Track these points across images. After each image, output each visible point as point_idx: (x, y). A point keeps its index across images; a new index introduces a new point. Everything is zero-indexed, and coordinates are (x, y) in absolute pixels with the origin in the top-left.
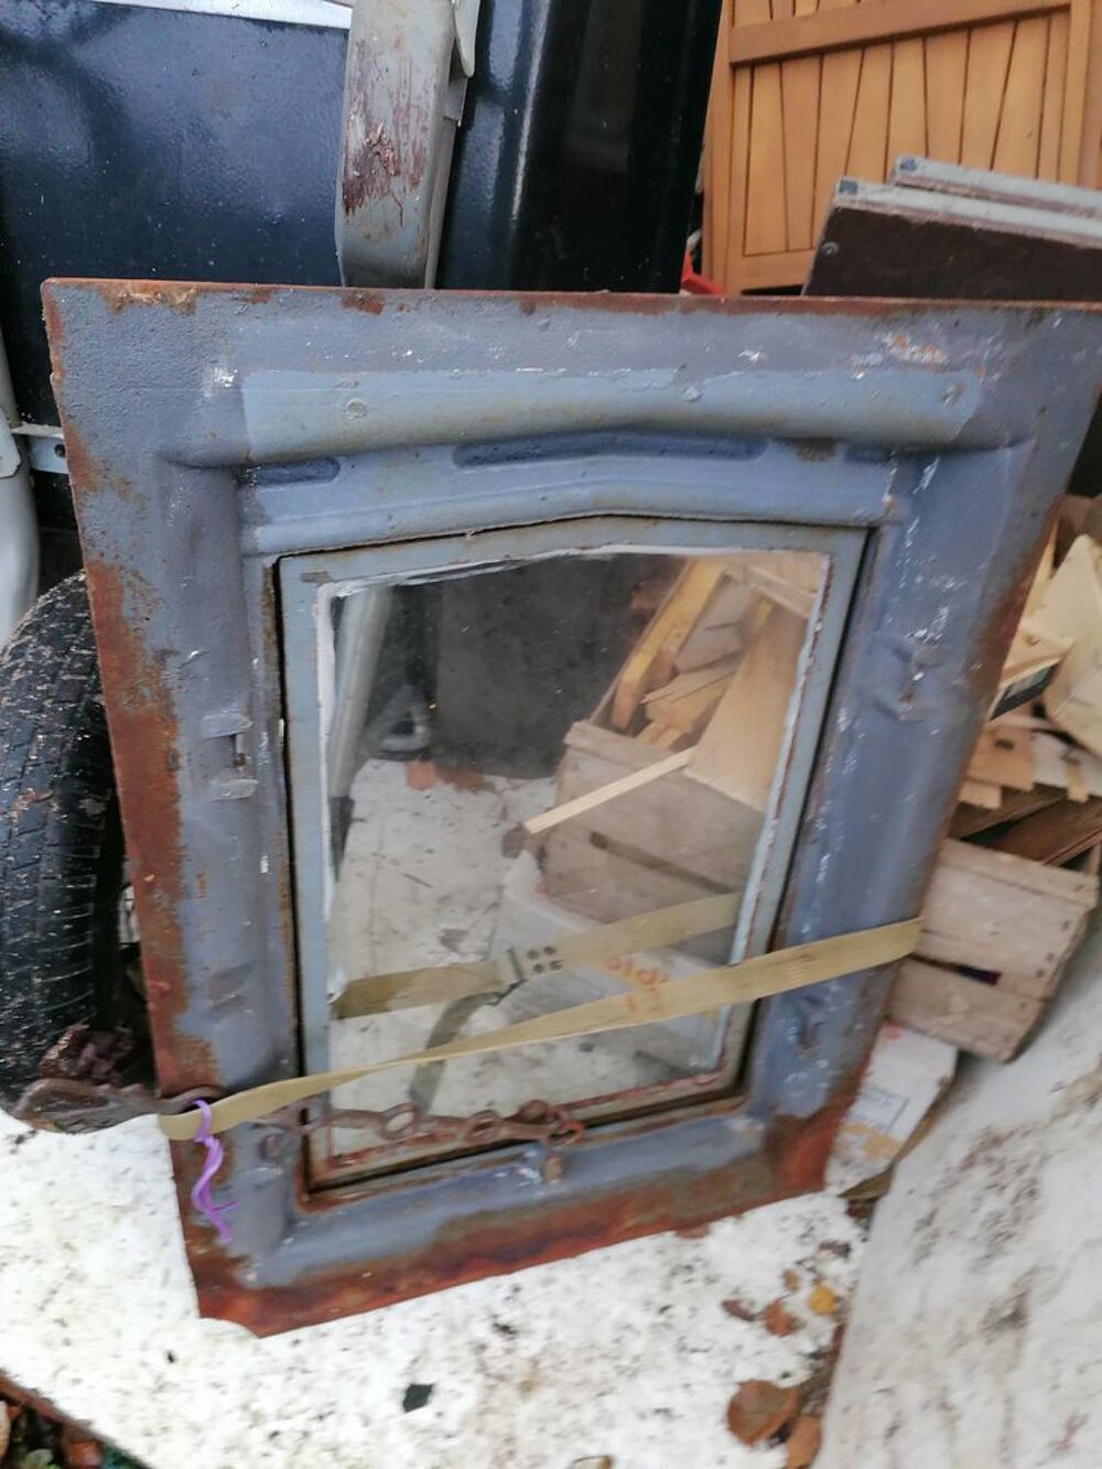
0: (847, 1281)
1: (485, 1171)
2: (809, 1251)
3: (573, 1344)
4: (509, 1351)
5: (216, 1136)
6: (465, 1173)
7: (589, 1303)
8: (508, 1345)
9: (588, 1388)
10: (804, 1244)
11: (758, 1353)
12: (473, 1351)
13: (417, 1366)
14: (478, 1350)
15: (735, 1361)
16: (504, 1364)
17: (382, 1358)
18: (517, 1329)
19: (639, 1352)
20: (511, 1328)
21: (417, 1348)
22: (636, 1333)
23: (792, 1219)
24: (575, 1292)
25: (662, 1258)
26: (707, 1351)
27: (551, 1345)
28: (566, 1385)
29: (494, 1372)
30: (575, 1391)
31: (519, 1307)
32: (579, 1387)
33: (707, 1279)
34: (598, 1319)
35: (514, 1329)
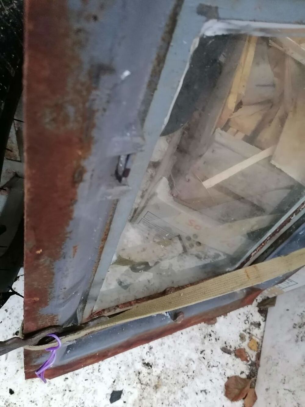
0: (259, 336)
2: (248, 326)
3: (172, 368)
4: (149, 374)
7: (177, 351)
8: (149, 371)
9: (178, 385)
10: (246, 324)
11: (233, 365)
12: (136, 375)
13: (115, 384)
14: (138, 374)
15: (226, 369)
16: (148, 379)
17: (101, 382)
18: (152, 364)
19: (194, 369)
20: (150, 364)
21: (114, 376)
22: (193, 361)
23: (242, 314)
24: (172, 347)
25: (201, 331)
26: (217, 366)
27: (164, 370)
28: (170, 385)
29: (144, 382)
30: (174, 386)
31: (152, 356)
32: (175, 385)
33: (216, 339)
34: (180, 358)
35: (151, 364)
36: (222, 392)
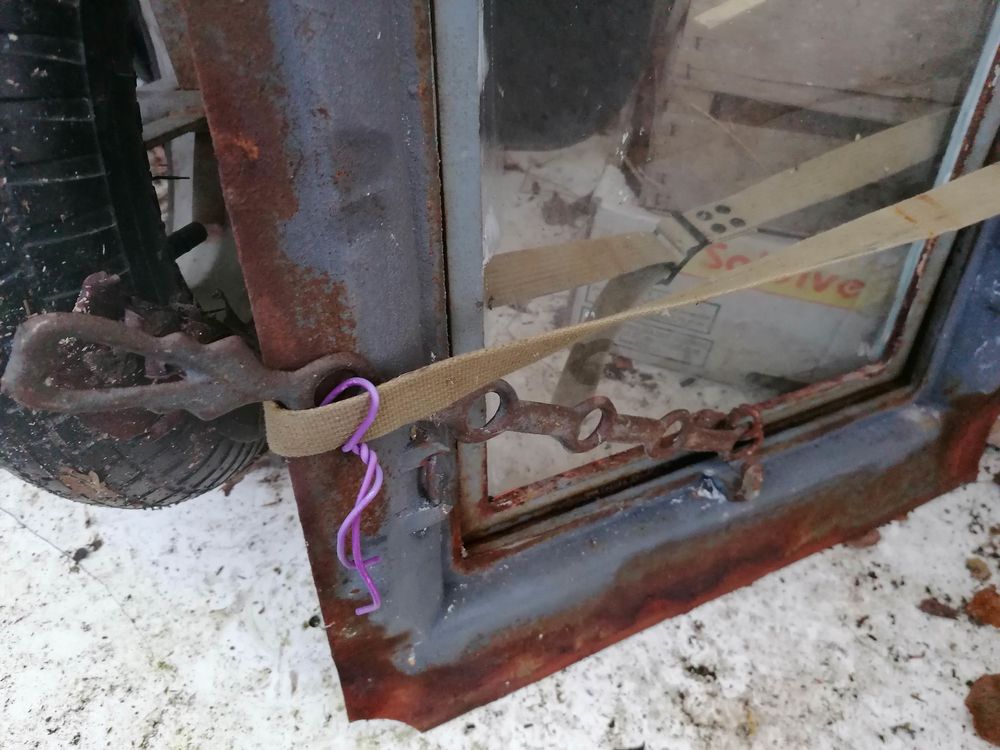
1: (660, 498)
2: (982, 538)
3: (778, 674)
4: (713, 695)
5: (371, 445)
6: (639, 503)
7: (781, 628)
8: (710, 688)
9: (813, 719)
10: (975, 532)
11: (975, 648)
12: (674, 701)
13: (616, 730)
14: (679, 699)
15: (955, 660)
16: (713, 710)
17: (574, 728)
18: (715, 669)
19: (852, 670)
20: (707, 669)
21: (609, 709)
22: (842, 651)
23: (955, 511)
24: (762, 619)
25: (840, 570)
26: (923, 655)
27: (756, 680)
28: (788, 720)
29: (704, 720)
30: (800, 724)
31: (707, 646)
32: (803, 720)
33: (894, 583)
34: (797, 644)
35: (711, 669)
36: (964, 727)
